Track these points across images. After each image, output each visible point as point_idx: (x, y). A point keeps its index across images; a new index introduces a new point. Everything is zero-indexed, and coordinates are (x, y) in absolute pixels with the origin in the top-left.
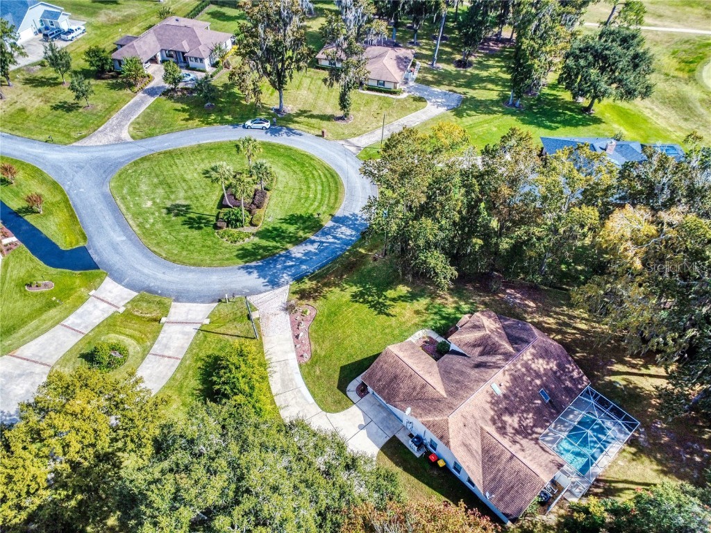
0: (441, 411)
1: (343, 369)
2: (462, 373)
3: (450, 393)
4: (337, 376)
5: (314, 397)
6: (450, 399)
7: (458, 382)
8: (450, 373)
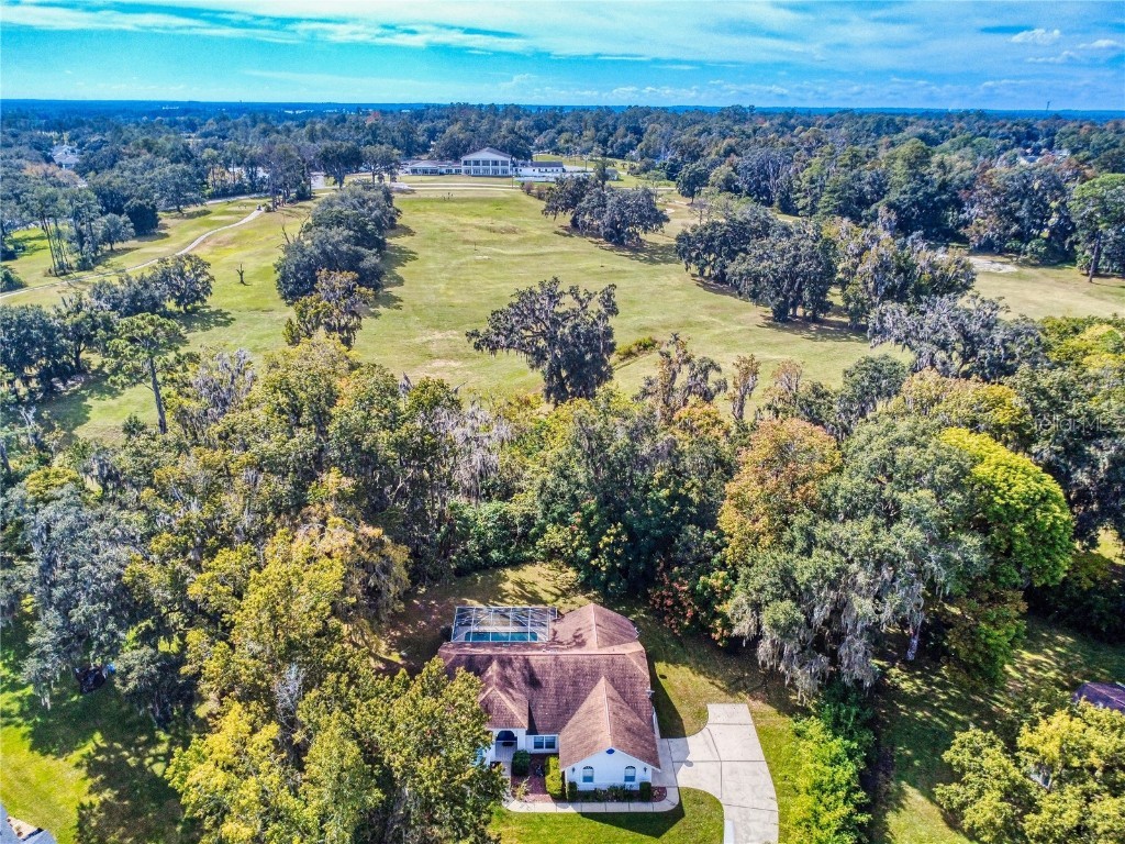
0: (624, 668)
1: (657, 834)
2: (559, 690)
3: (595, 679)
4: (673, 831)
5: (722, 826)
6: (604, 670)
7: (575, 683)
8: (567, 703)
